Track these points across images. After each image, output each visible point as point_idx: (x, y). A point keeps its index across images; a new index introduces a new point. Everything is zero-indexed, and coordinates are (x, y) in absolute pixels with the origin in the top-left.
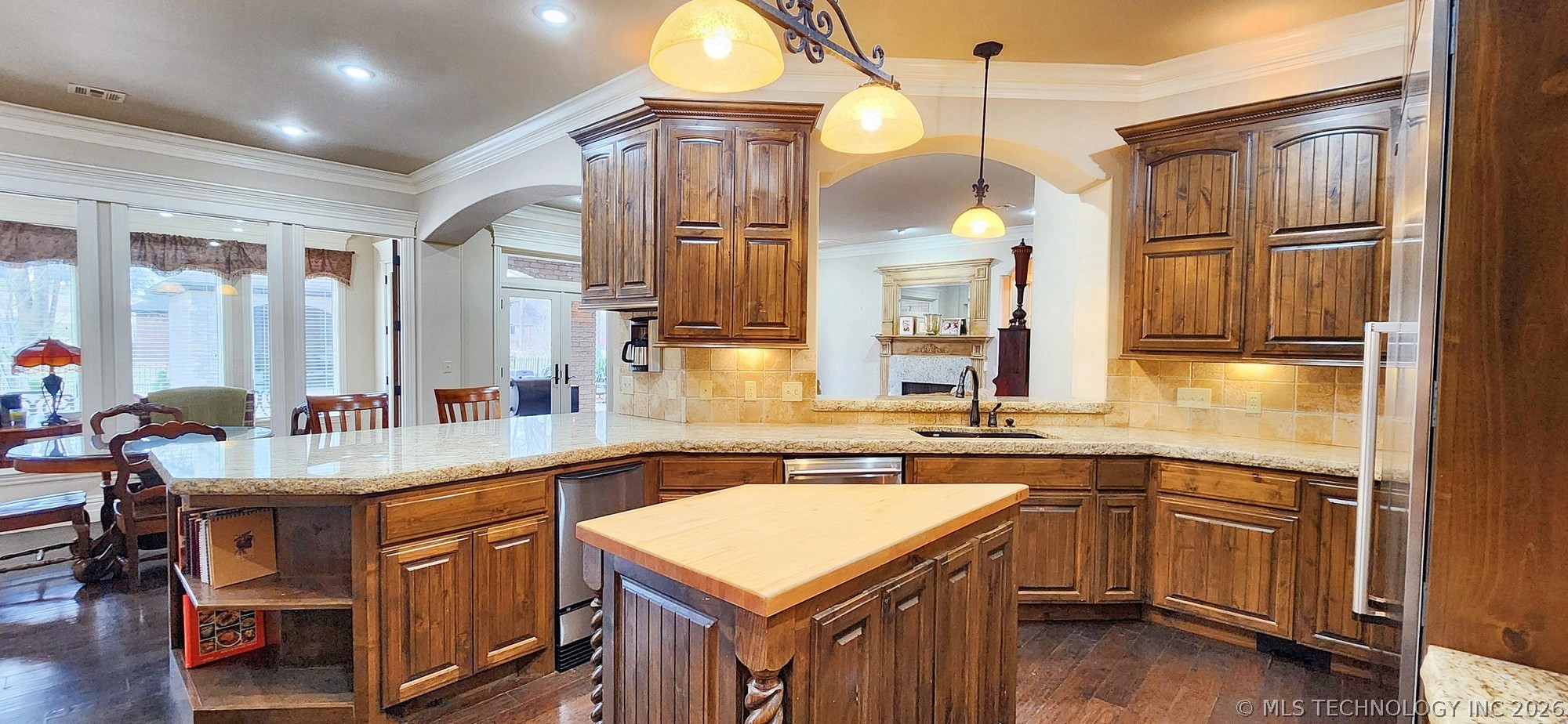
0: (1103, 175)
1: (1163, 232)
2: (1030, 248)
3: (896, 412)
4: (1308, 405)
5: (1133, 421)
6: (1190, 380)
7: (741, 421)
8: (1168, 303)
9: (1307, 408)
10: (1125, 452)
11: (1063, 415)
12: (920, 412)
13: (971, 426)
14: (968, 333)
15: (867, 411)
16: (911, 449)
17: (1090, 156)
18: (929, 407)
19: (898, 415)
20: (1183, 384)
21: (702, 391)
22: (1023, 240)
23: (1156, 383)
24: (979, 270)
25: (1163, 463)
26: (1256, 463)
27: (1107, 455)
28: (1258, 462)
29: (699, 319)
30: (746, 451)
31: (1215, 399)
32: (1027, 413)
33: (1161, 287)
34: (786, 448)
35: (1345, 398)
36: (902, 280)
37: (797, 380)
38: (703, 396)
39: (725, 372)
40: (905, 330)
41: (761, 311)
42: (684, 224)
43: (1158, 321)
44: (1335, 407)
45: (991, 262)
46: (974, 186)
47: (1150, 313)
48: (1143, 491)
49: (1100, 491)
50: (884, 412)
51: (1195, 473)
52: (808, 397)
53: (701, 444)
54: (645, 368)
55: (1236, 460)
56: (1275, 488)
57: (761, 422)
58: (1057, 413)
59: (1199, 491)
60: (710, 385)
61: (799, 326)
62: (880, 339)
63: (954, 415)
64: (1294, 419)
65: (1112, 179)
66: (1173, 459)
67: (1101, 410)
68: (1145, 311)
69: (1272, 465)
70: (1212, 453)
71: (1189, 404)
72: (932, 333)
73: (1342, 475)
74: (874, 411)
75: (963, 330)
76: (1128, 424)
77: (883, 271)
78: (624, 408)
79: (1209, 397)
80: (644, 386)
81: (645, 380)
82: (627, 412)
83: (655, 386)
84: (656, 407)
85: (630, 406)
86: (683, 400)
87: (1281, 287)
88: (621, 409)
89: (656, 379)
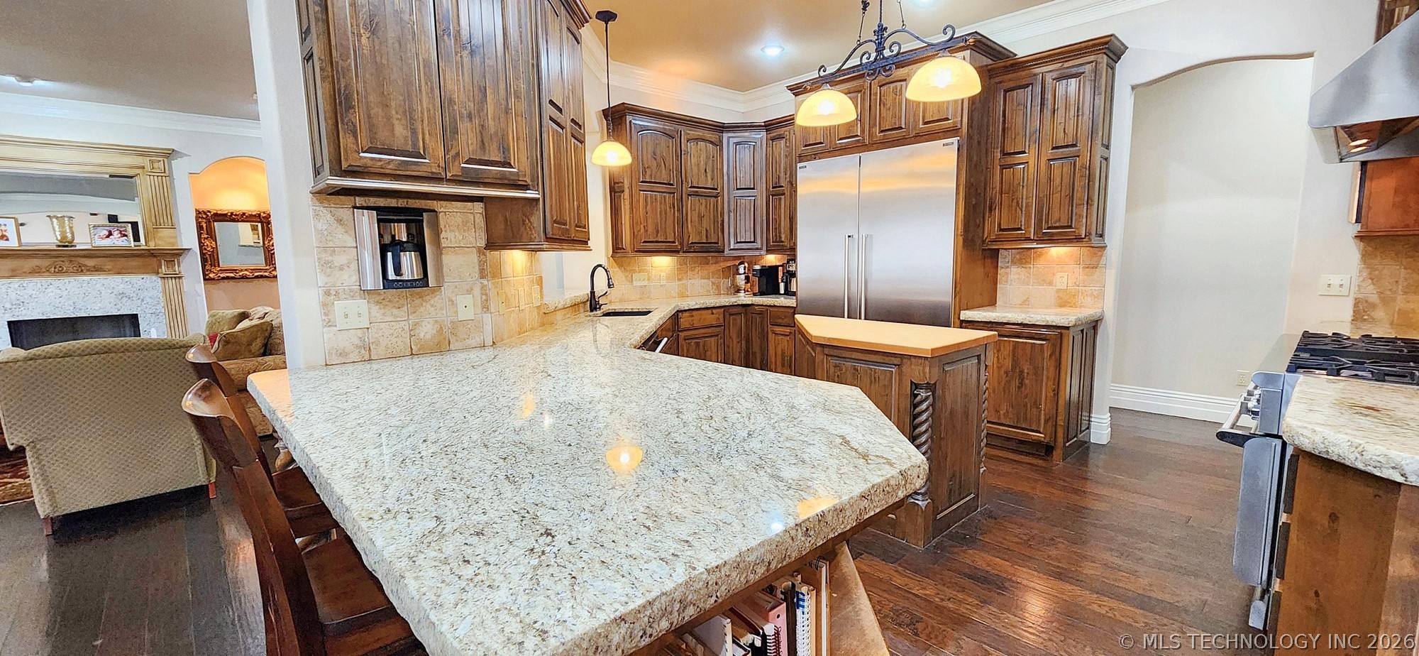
1: (647, 177)
3: (570, 306)
6: (637, 268)
7: (519, 333)
8: (652, 222)
9: (680, 279)
19: (569, 310)
20: (635, 271)
21: (500, 304)
23: (623, 272)
26: (711, 306)
31: (649, 279)
33: (648, 212)
35: (691, 273)
37: (537, 283)
38: (501, 310)
39: (508, 279)
43: (648, 232)
45: (171, 153)
47: (645, 227)
50: (567, 308)
52: (542, 301)
54: (423, 283)
55: (705, 306)
57: (527, 331)
60: (503, 296)
64: (676, 285)
68: (642, 225)
70: (698, 304)
71: (639, 284)
72: (64, 244)
73: (736, 304)
78: (343, 354)
79: (646, 278)
80: (395, 311)
81: (398, 302)
82: (353, 357)
83: (425, 306)
84: (428, 337)
85: (360, 347)
86: (487, 318)
87: (692, 216)
88: (334, 356)
89: (428, 298)
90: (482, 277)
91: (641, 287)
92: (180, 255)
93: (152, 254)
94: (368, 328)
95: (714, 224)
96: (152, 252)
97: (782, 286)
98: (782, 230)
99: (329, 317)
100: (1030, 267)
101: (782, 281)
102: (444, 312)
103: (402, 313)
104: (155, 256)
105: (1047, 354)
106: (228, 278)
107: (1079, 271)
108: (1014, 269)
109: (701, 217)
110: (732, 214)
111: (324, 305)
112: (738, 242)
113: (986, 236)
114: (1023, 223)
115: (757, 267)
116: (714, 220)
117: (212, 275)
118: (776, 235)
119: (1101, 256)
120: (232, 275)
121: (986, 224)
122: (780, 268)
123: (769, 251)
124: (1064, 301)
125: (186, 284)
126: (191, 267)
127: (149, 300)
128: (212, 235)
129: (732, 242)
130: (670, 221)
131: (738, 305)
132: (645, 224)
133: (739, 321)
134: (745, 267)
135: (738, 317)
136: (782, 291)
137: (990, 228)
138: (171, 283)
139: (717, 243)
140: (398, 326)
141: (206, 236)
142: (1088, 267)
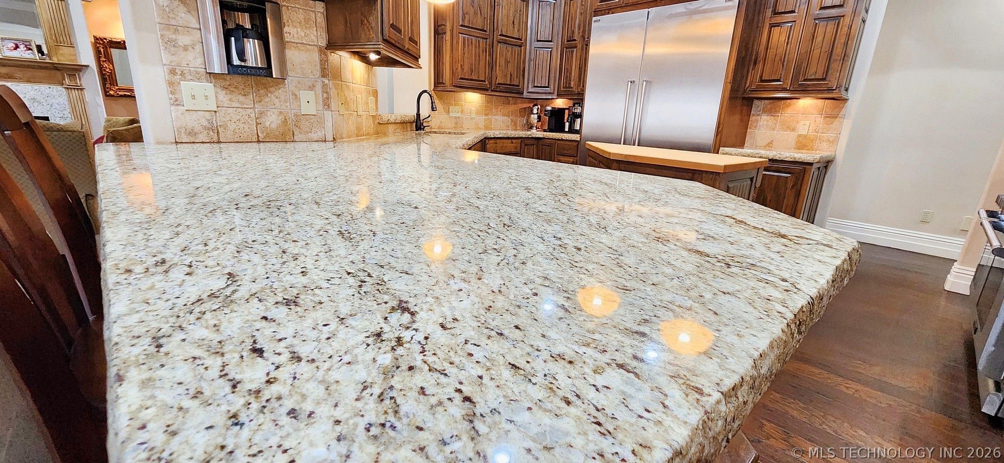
1: (466, 22)
4: (487, 113)
5: (433, 125)
6: (453, 103)
7: (357, 135)
8: (468, 62)
20: (451, 105)
23: (442, 104)
25: (487, 141)
31: (462, 112)
33: (466, 53)
35: (495, 110)
43: (464, 71)
44: (493, 114)
51: (496, 143)
56: (516, 145)
57: (363, 135)
64: (483, 119)
66: (491, 138)
71: (454, 115)
78: (191, 133)
79: (460, 111)
80: (242, 98)
81: (243, 89)
82: (202, 137)
83: (270, 97)
84: (274, 126)
85: (209, 129)
86: (328, 114)
87: (500, 61)
88: (183, 134)
89: (272, 89)
90: (324, 76)
91: (456, 118)
92: (80, 70)
93: (56, 67)
94: (215, 112)
95: (517, 70)
96: (56, 65)
97: (567, 125)
98: (572, 79)
99: (176, 96)
100: (778, 116)
101: (567, 121)
102: (288, 104)
103: (248, 101)
104: (58, 70)
105: (790, 185)
106: (125, 96)
107: (820, 120)
108: (765, 117)
109: (507, 62)
110: (532, 63)
111: (171, 84)
112: (535, 87)
113: (748, 85)
114: (782, 76)
115: (549, 108)
116: (517, 66)
117: (112, 92)
118: (566, 83)
119: (842, 108)
120: (129, 94)
121: (749, 76)
122: (567, 111)
123: (560, 96)
124: (802, 144)
125: (88, 95)
126: (91, 81)
127: (57, 106)
128: (110, 60)
129: (530, 86)
130: (482, 63)
131: (532, 138)
132: (462, 63)
133: (532, 151)
134: (538, 108)
135: (531, 147)
136: (567, 129)
137: (752, 79)
138: (75, 93)
139: (518, 86)
140: (244, 113)
141: (104, 59)
142: (828, 117)
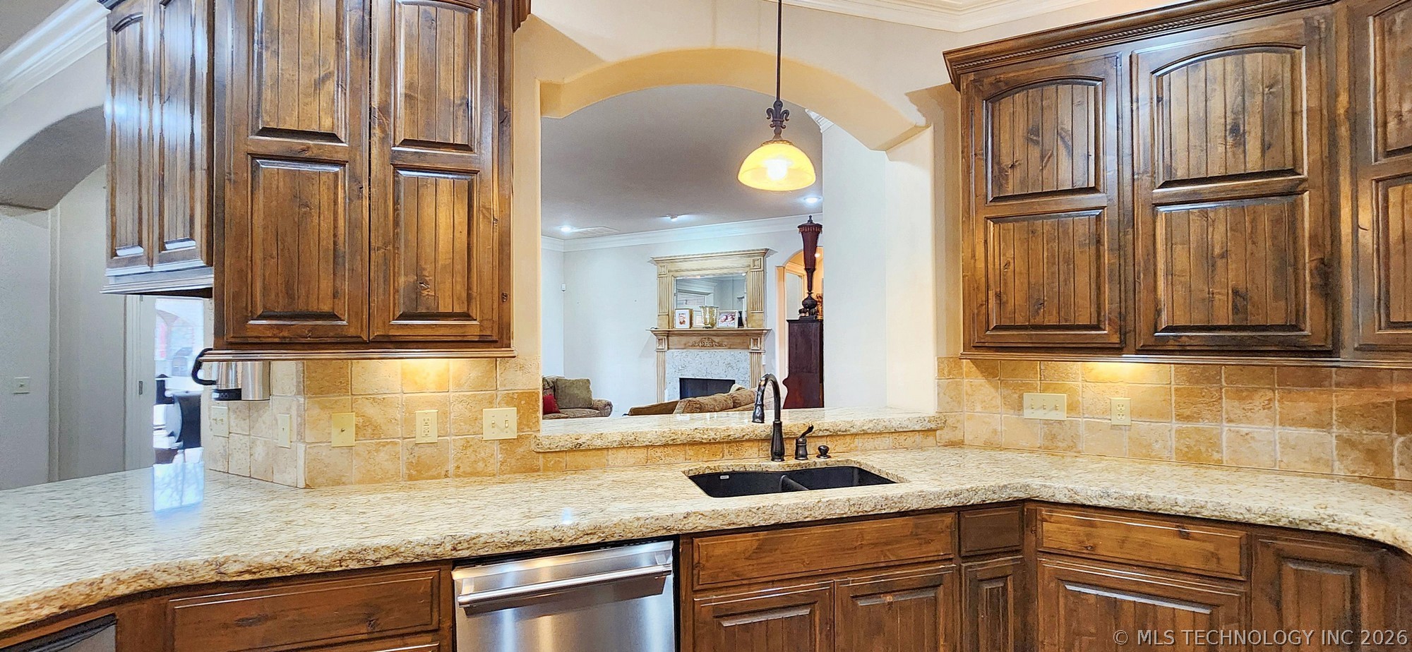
0: (922, 121)
1: (1010, 188)
2: (820, 227)
3: (666, 445)
4: (1189, 413)
5: (968, 438)
6: (1039, 382)
7: (411, 478)
8: (1022, 284)
9: (1188, 418)
10: (996, 498)
11: (887, 435)
12: (701, 443)
13: (773, 460)
14: (745, 326)
15: (622, 446)
16: (689, 526)
17: (907, 94)
18: (712, 435)
19: (669, 450)
20: (1031, 388)
21: (335, 431)
22: (810, 217)
23: (996, 388)
24: (754, 261)
25: (1044, 512)
26: (1180, 510)
27: (973, 505)
28: (1184, 509)
29: (301, 306)
30: (370, 564)
31: (1072, 408)
32: (844, 436)
33: (1012, 261)
34: (454, 549)
35: (1236, 403)
36: (677, 271)
37: (508, 404)
38: (337, 440)
39: (380, 397)
40: (681, 323)
41: (425, 293)
42: (266, 131)
43: (1010, 307)
44: (1225, 416)
45: (765, 253)
46: (769, 111)
47: (998, 296)
48: (1017, 552)
49: (966, 558)
50: (647, 447)
51: (1091, 525)
52: (527, 432)
53: (268, 560)
54: (234, 395)
55: (1152, 507)
56: (1210, 547)
57: (446, 476)
58: (881, 433)
59: (1100, 551)
60: (352, 420)
61: (496, 318)
62: (656, 333)
63: (748, 444)
64: (1173, 432)
65: (932, 127)
66: (1057, 504)
67: (929, 426)
68: (991, 293)
69: (1206, 513)
70: (1116, 495)
71: (1039, 415)
72: (709, 326)
73: (1311, 528)
74: (631, 447)
75: (740, 323)
76: (963, 441)
77: (657, 261)
78: (214, 460)
79: (1065, 405)
80: (243, 425)
81: (245, 413)
82: (219, 466)
83: (260, 423)
84: (260, 459)
85: (224, 457)
86: (300, 449)
87: (1171, 258)
88: (211, 460)
89: (261, 412)
90: (299, 393)
91: (1047, 422)
92: (761, 334)
93: (746, 333)
96: (749, 332)
102: (271, 432)
103: (246, 426)
104: (748, 336)
116: (1278, 262)
127: (742, 370)
130: (1083, 277)
131: (1325, 535)
132: (1001, 290)
133: (1336, 587)
138: (756, 356)
139: (1294, 328)
